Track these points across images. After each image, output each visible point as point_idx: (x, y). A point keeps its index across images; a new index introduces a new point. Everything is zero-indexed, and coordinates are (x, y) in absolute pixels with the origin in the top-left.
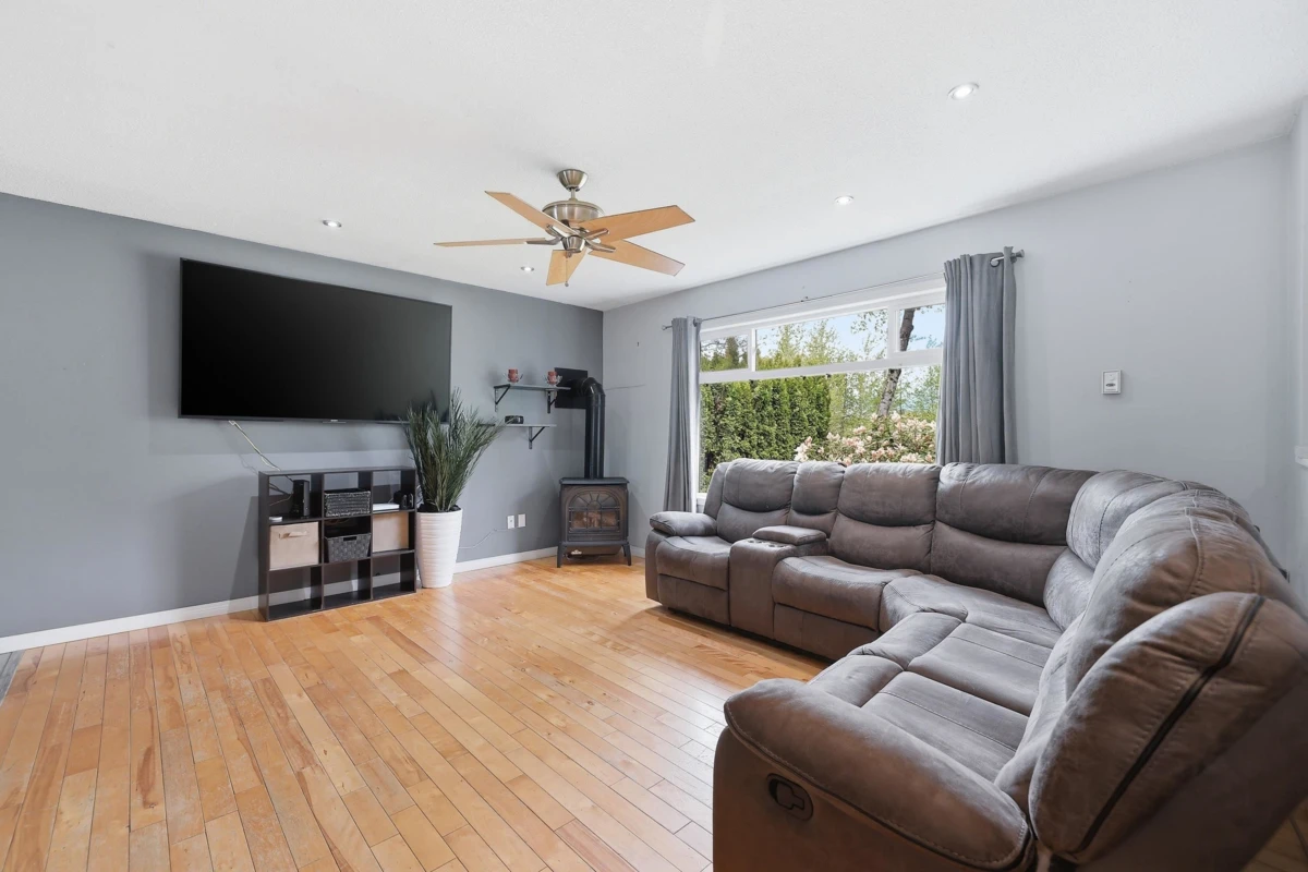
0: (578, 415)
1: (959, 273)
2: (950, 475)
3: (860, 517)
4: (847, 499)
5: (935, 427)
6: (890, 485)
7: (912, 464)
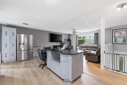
0: (69, 42)
1: (95, 34)
2: (94, 45)
3: (89, 48)
4: (88, 47)
5: (94, 42)
6: (91, 46)
7: (92, 45)
